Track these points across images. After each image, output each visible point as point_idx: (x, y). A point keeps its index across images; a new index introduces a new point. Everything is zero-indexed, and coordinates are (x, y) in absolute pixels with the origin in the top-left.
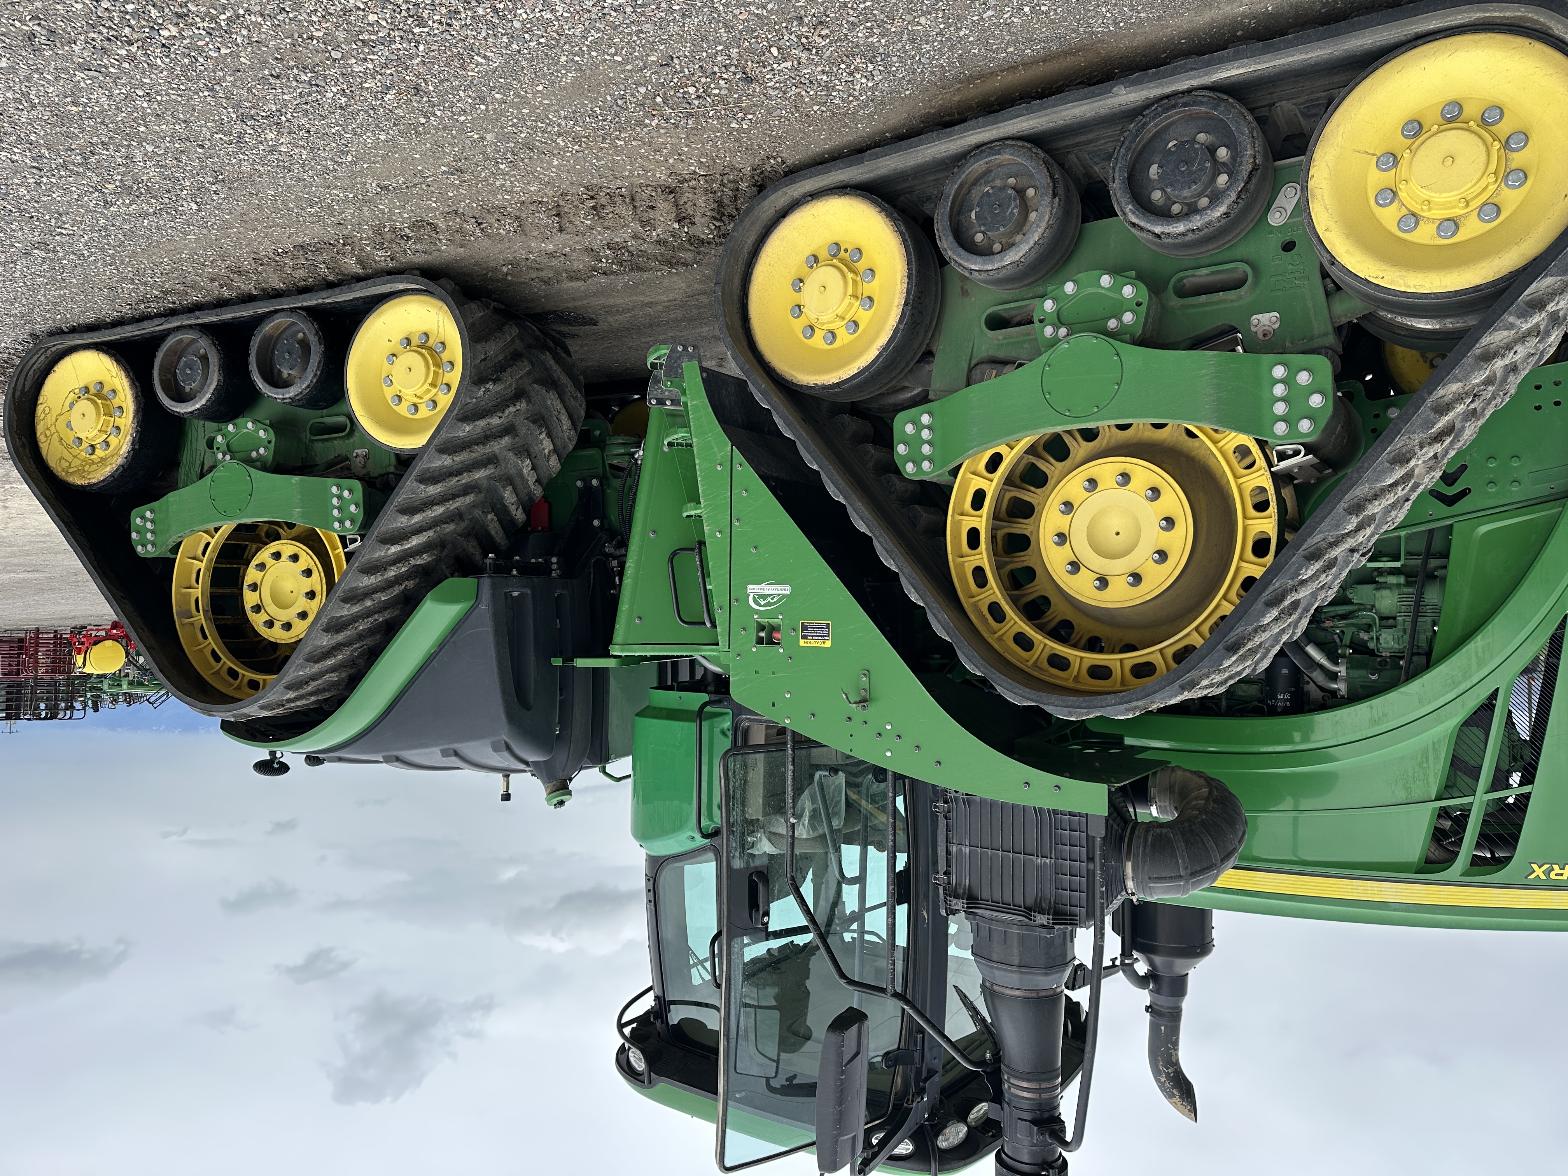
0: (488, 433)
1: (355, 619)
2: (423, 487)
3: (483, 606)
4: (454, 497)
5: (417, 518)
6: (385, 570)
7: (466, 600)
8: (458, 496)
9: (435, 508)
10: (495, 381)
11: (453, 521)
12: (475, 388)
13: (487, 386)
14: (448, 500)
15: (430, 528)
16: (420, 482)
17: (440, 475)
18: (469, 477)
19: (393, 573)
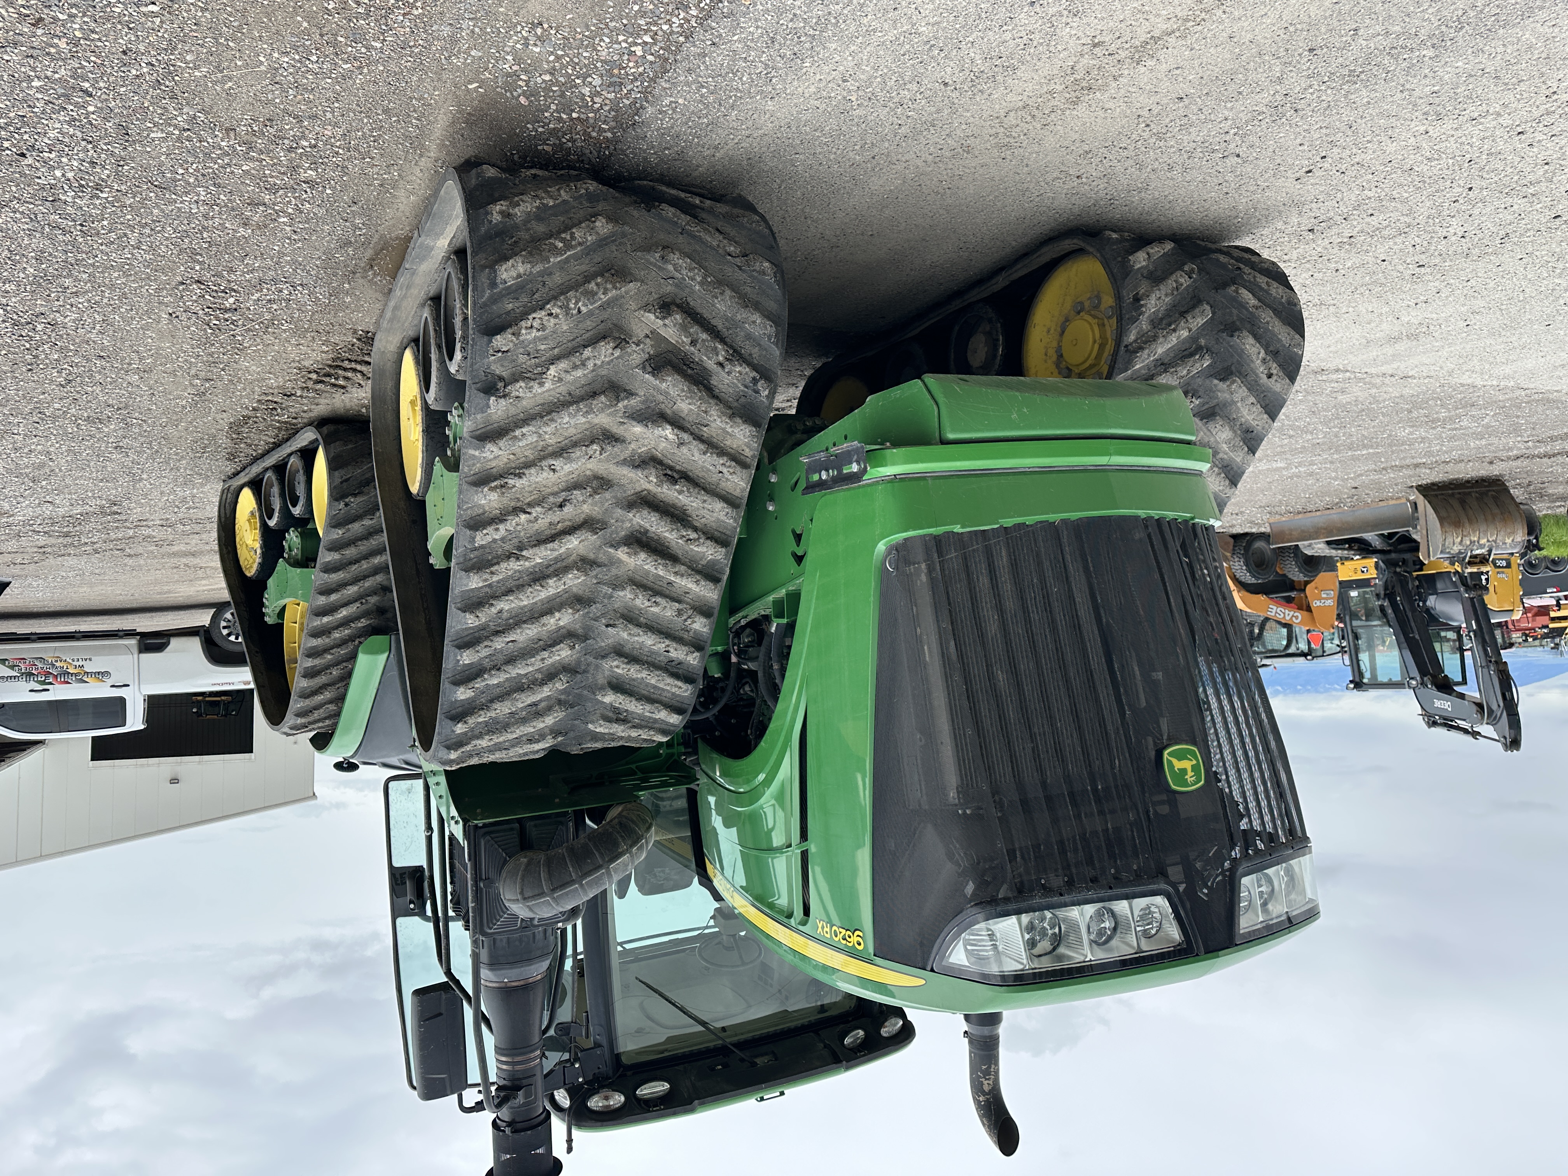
0: (371, 530)
1: (327, 667)
2: (326, 575)
3: (392, 656)
4: (365, 577)
5: (334, 597)
6: (330, 633)
7: (383, 652)
8: (369, 577)
9: (348, 587)
10: (355, 495)
11: (375, 594)
12: (336, 503)
13: (347, 500)
14: (360, 580)
15: (356, 601)
16: (325, 572)
17: (342, 565)
18: (368, 563)
19: (338, 635)
